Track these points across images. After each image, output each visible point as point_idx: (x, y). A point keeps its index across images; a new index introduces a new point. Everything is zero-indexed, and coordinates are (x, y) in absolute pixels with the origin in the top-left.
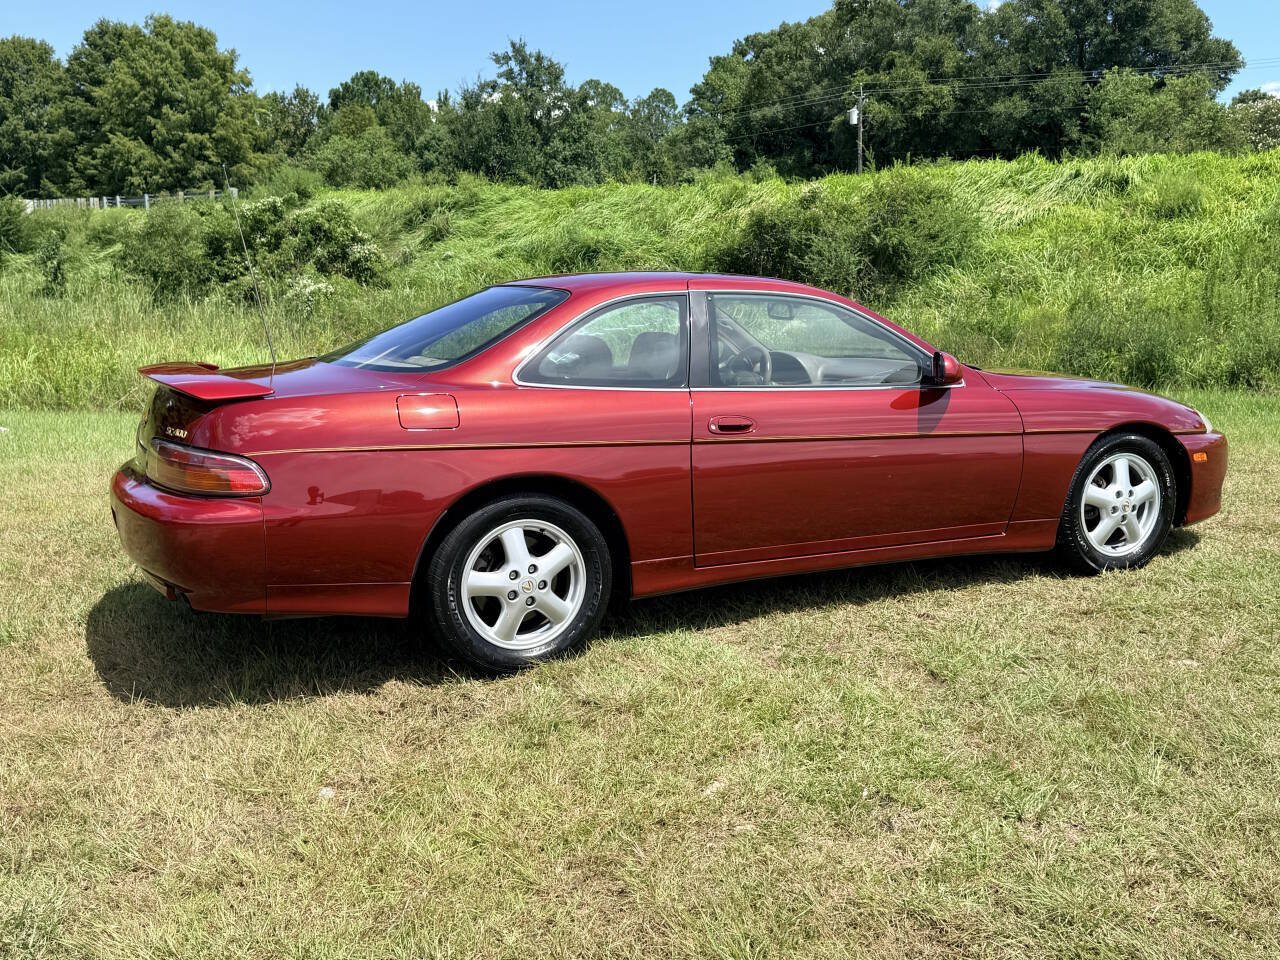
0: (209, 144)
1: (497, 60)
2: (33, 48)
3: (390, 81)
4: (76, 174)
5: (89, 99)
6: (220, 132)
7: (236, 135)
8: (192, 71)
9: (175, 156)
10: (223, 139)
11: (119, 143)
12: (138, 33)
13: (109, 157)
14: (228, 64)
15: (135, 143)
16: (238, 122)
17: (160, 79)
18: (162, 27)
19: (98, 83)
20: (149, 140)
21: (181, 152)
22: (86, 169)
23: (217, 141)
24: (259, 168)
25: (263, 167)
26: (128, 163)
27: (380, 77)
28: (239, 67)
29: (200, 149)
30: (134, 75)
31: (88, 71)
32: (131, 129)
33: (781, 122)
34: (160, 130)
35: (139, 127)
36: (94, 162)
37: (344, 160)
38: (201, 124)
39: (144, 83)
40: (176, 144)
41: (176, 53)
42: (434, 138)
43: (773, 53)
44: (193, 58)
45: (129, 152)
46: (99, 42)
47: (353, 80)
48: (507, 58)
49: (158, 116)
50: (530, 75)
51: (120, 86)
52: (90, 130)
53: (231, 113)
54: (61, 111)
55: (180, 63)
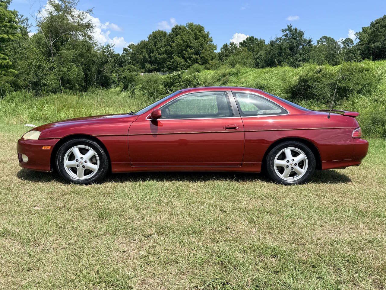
0: (199, 59)
1: (283, 31)
2: (162, 33)
3: (257, 39)
4: (166, 67)
5: (171, 47)
6: (202, 55)
7: (206, 56)
8: (196, 38)
9: (190, 62)
10: (203, 57)
11: (176, 58)
12: (184, 28)
13: (173, 62)
14: (206, 36)
15: (180, 58)
16: (207, 52)
17: (188, 41)
18: (191, 26)
19: (174, 42)
20: (183, 58)
21: (191, 61)
22: (168, 65)
23: (201, 58)
24: (212, 65)
25: (213, 65)
26: (177, 64)
27: (254, 38)
28: (210, 37)
29: (197, 60)
30: (182, 40)
31: (172, 39)
32: (180, 55)
33: (381, 48)
34: (187, 55)
35: (182, 54)
36: (171, 64)
37: (233, 62)
38: (197, 53)
39: (184, 42)
40: (190, 58)
41: (193, 33)
42: (260, 55)
43: (380, 25)
44: (197, 35)
45: (178, 61)
46: (175, 31)
47: (246, 39)
48: (286, 30)
49: (187, 51)
50: (293, 35)
51: (178, 43)
52: (170, 55)
53: (206, 50)
54: (164, 50)
55: (193, 36)
